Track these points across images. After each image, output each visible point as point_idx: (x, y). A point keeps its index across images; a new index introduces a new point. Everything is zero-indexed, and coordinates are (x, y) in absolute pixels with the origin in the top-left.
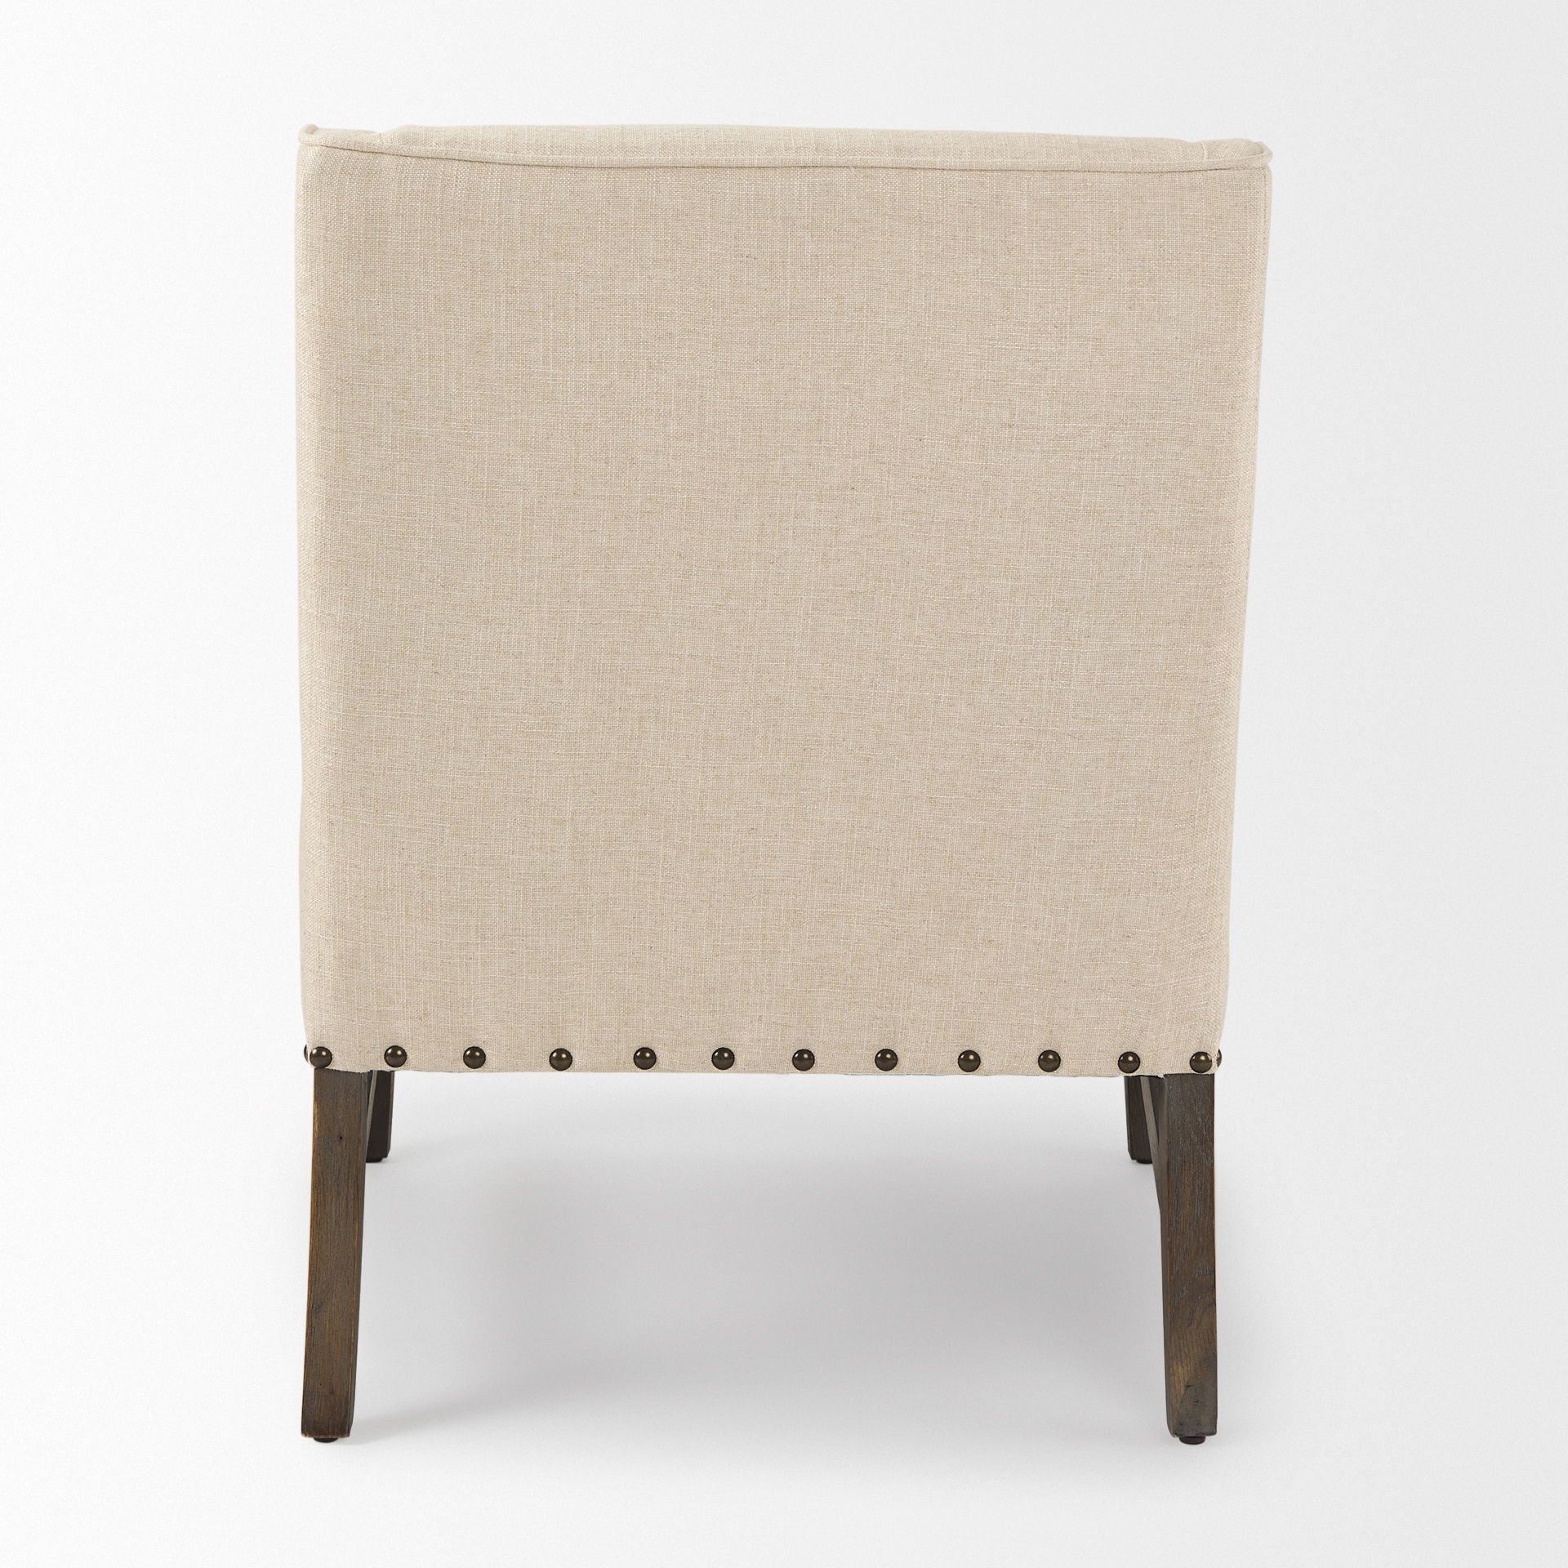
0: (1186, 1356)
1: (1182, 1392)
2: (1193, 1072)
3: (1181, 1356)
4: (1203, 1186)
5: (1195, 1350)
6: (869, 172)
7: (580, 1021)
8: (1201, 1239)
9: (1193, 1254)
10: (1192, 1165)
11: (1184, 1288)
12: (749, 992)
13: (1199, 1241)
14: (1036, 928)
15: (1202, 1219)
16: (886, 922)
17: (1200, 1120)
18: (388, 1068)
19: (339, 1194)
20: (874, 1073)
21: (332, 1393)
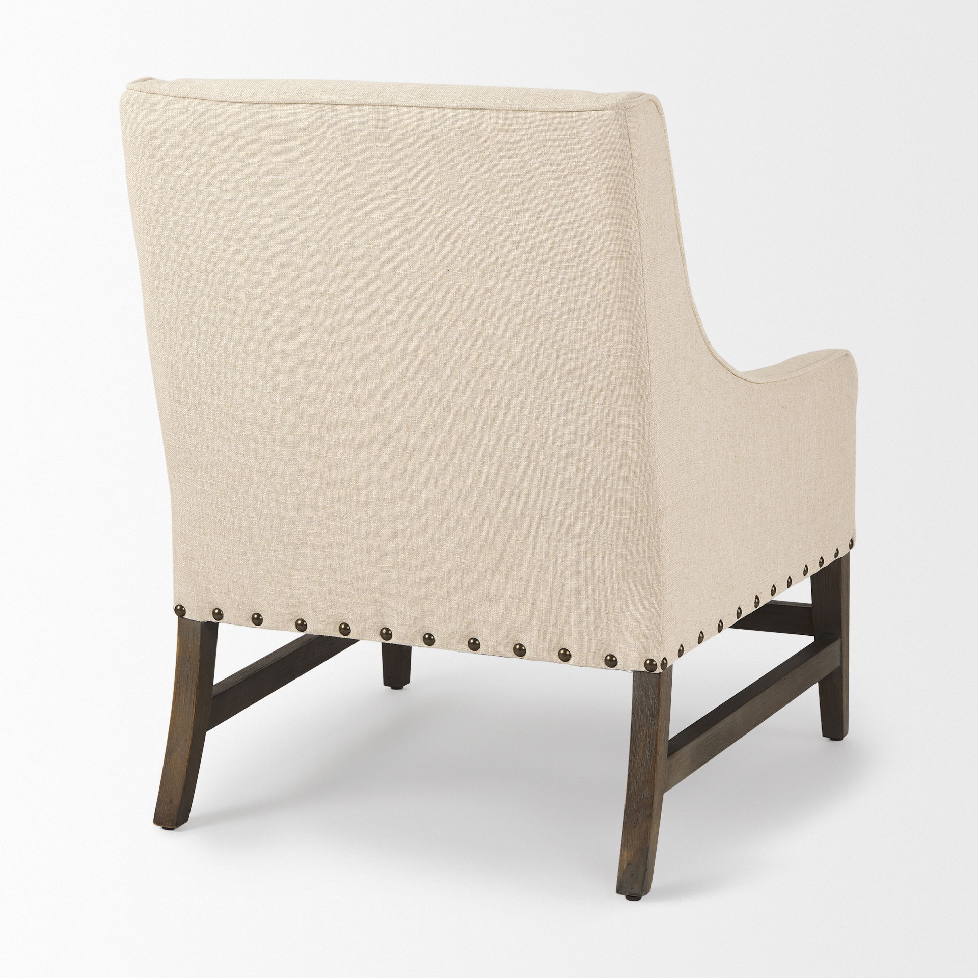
0: (630, 845)
1: (625, 867)
2: (646, 671)
3: (627, 845)
4: (651, 743)
5: (636, 842)
6: (405, 109)
7: (307, 603)
8: (647, 775)
9: (641, 784)
10: (645, 728)
11: (634, 804)
12: (394, 595)
13: (645, 776)
14: (546, 573)
15: (649, 763)
16: (462, 560)
17: (651, 701)
18: (215, 621)
19: (187, 690)
20: (468, 652)
21: (171, 802)
